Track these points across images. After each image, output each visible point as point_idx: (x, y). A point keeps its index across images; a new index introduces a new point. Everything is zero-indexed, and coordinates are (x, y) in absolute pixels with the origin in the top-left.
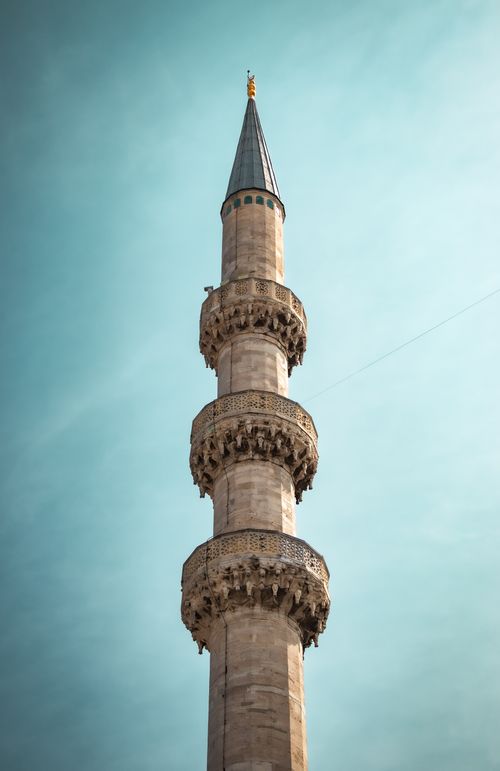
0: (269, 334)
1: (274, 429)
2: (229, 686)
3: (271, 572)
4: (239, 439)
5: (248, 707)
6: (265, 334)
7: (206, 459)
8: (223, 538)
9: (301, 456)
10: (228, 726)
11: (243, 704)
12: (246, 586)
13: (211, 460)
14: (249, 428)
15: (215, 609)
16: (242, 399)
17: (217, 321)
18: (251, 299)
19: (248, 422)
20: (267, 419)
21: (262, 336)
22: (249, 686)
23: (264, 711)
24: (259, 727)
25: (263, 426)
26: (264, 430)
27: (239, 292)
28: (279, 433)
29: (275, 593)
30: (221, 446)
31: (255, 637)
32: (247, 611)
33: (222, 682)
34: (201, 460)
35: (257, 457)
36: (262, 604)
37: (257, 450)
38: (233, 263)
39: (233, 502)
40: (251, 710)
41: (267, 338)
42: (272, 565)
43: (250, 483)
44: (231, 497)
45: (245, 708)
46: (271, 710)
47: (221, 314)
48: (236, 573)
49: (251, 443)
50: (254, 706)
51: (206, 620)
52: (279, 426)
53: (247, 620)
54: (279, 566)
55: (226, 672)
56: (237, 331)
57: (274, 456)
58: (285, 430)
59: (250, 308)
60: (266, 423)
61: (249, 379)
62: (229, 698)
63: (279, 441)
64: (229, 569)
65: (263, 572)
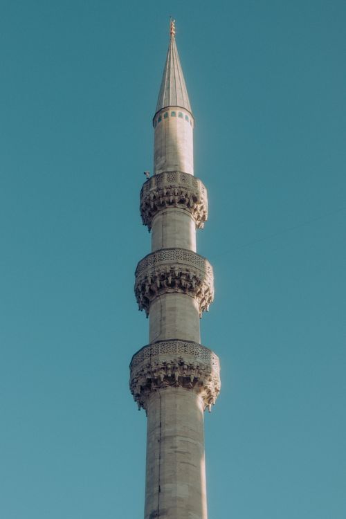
0: (187, 209)
1: (192, 275)
2: (162, 436)
3: (191, 367)
4: (170, 279)
5: (174, 450)
6: (185, 209)
7: (147, 288)
8: (161, 343)
9: (206, 292)
10: (162, 460)
11: (172, 447)
12: (174, 374)
13: (150, 290)
14: (177, 273)
15: (153, 386)
16: (172, 253)
17: (154, 197)
18: (177, 185)
19: (176, 269)
20: (188, 268)
21: (182, 210)
22: (175, 436)
23: (184, 453)
24: (181, 462)
25: (185, 272)
26: (186, 274)
27: (169, 180)
28: (195, 277)
29: (192, 380)
30: (158, 282)
31: (178, 406)
32: (174, 389)
33: (157, 432)
34: (143, 288)
35: (180, 291)
36: (183, 386)
37: (180, 286)
38: (163, 157)
39: (164, 318)
40: (176, 452)
41: (186, 212)
42: (191, 363)
43: (175, 308)
44: (163, 316)
45: (172, 450)
46: (188, 453)
47: (157, 193)
48: (169, 366)
49: (177, 282)
50: (178, 449)
51: (147, 392)
52: (195, 273)
53: (173, 395)
54: (196, 364)
55: (160, 426)
56: (167, 205)
57: (190, 291)
58: (198, 276)
59: (177, 192)
60: (187, 270)
61: (175, 239)
62: (162, 443)
63: (194, 282)
64: (164, 363)
65: (186, 367)
